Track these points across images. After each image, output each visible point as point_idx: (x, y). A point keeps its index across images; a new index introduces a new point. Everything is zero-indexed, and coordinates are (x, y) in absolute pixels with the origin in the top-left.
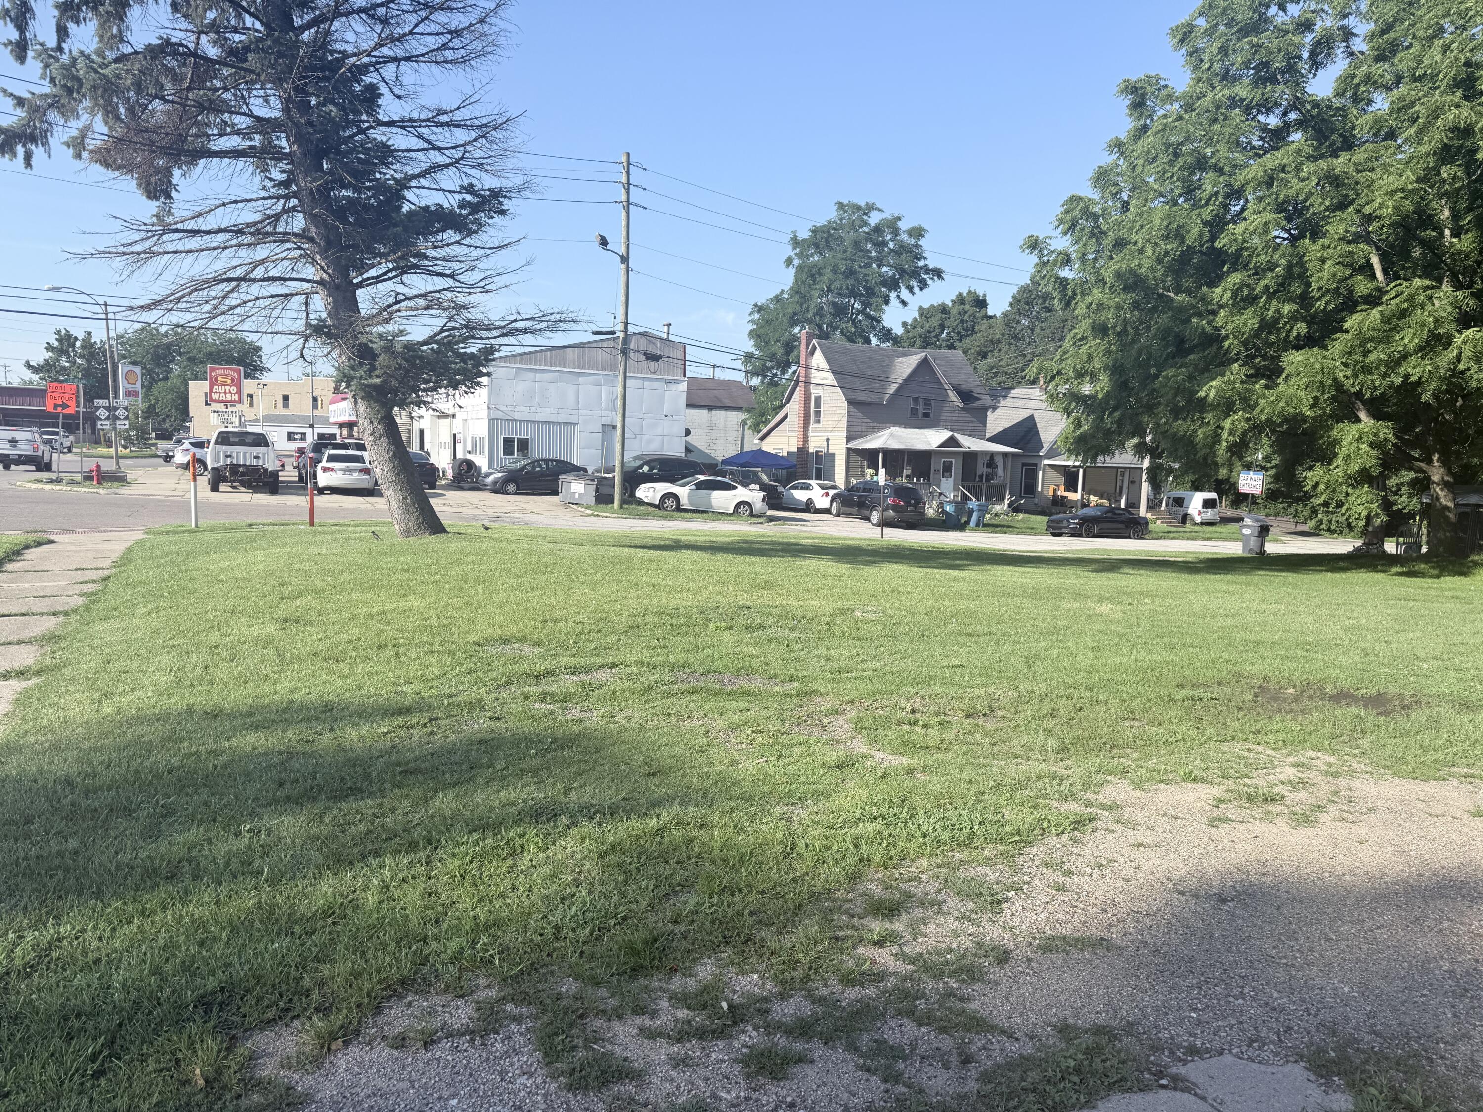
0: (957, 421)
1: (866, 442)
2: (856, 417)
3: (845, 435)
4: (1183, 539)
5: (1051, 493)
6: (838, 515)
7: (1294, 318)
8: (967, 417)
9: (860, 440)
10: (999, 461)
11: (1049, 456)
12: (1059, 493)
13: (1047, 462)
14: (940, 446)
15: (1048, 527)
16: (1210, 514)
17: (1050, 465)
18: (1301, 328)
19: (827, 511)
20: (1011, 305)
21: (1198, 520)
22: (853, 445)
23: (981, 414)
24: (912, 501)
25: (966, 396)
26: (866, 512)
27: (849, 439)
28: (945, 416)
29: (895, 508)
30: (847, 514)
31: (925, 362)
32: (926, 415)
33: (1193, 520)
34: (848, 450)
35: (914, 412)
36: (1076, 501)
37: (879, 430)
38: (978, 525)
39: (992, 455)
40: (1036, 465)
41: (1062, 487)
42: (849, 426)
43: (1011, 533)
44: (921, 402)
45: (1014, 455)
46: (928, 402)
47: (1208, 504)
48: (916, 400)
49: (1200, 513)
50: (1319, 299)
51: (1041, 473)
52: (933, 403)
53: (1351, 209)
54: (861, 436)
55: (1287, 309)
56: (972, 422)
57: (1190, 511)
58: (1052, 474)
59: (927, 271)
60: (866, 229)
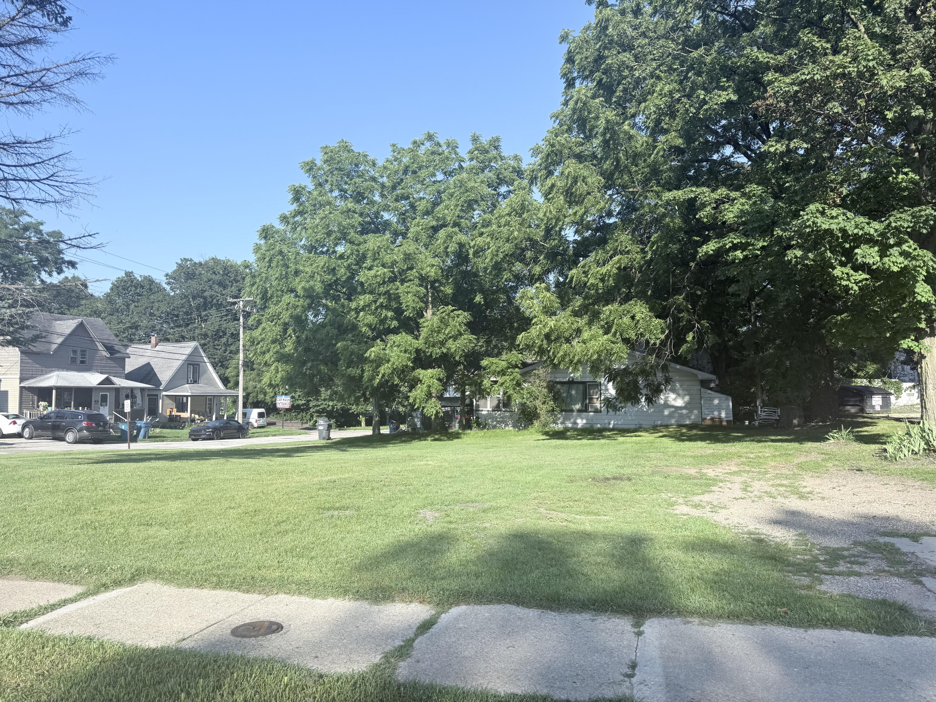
0: (104, 366)
1: (38, 382)
2: (27, 363)
3: (18, 376)
4: (262, 436)
5: (168, 414)
6: (31, 438)
7: (392, 319)
8: (112, 363)
9: (32, 381)
10: (138, 394)
11: (166, 390)
12: (173, 413)
13: (164, 393)
14: (99, 384)
15: (190, 435)
16: (262, 421)
17: (166, 396)
18: (395, 323)
19: (19, 435)
20: (112, 289)
21: (256, 425)
22: (26, 384)
23: (121, 362)
24: (102, 423)
25: (110, 349)
26: (61, 434)
27: (22, 380)
28: (96, 363)
29: (88, 429)
30: (39, 437)
31: (81, 325)
32: (82, 362)
33: (253, 425)
34: (21, 388)
35: (73, 360)
36: (187, 418)
37: (46, 373)
38: (144, 437)
39: (132, 389)
40: (157, 395)
41: (175, 410)
42: (21, 370)
43: (167, 441)
44: (79, 353)
45: (149, 389)
46: (83, 353)
47: (261, 415)
48: (75, 352)
49: (256, 421)
50: (406, 311)
51: (161, 401)
52: (87, 353)
53: (415, 270)
54: (32, 378)
55: (390, 314)
56: (116, 367)
57: (251, 420)
58: (168, 401)
59: (64, 262)
60: (16, 226)
